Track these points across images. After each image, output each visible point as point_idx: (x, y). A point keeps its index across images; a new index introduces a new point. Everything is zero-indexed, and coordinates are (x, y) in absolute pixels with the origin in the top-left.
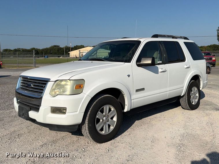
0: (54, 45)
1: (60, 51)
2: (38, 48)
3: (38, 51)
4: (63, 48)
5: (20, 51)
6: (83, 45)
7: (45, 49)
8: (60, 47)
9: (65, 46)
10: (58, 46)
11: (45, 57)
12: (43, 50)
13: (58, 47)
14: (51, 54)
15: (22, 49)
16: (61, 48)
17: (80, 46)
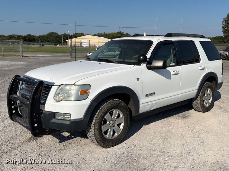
0: (51, 32)
1: (58, 39)
2: (34, 35)
3: (34, 38)
4: (61, 36)
5: (15, 37)
6: (82, 33)
7: (42, 36)
8: (58, 34)
9: (64, 34)
10: (56, 33)
11: (40, 45)
12: (39, 37)
13: (55, 35)
14: (48, 41)
15: (17, 35)
16: (59, 36)
17: (79, 34)
